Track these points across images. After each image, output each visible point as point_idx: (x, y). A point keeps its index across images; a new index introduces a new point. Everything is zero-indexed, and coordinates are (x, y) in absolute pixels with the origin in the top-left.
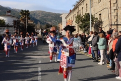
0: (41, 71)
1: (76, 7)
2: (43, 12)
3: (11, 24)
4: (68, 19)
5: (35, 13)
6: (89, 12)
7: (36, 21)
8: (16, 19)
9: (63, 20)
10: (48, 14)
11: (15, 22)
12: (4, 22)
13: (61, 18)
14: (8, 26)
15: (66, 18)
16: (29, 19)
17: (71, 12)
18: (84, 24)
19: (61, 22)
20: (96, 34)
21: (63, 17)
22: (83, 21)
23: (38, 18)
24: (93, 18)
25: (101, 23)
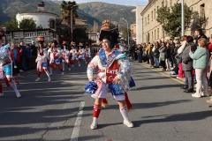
2: (103, 4)
3: (46, 26)
4: (146, 15)
5: (88, 6)
6: (181, 1)
7: (91, 20)
8: (54, 18)
9: (138, 17)
10: (112, 8)
11: (52, 22)
12: (33, 23)
13: (134, 13)
14: (40, 30)
15: (142, 14)
16: (77, 16)
17: (151, 2)
18: (172, 24)
19: (134, 21)
21: (138, 12)
22: (171, 18)
23: (95, 15)
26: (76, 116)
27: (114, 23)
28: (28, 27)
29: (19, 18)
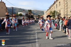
0: (37, 33)
1: (50, 8)
2: (37, 10)
3: (25, 15)
4: (47, 13)
5: (34, 11)
6: (55, 10)
7: (34, 14)
8: (26, 13)
9: (45, 13)
10: (39, 11)
11: (26, 14)
14: (23, 16)
17: (48, 10)
18: (53, 15)
19: (44, 14)
20: (58, 18)
21: (45, 12)
22: (53, 13)
23: (35, 13)
24: (57, 12)
25: (60, 14)
26: (35, 34)
27: (39, 14)
28: (21, 15)
29: (19, 13)
